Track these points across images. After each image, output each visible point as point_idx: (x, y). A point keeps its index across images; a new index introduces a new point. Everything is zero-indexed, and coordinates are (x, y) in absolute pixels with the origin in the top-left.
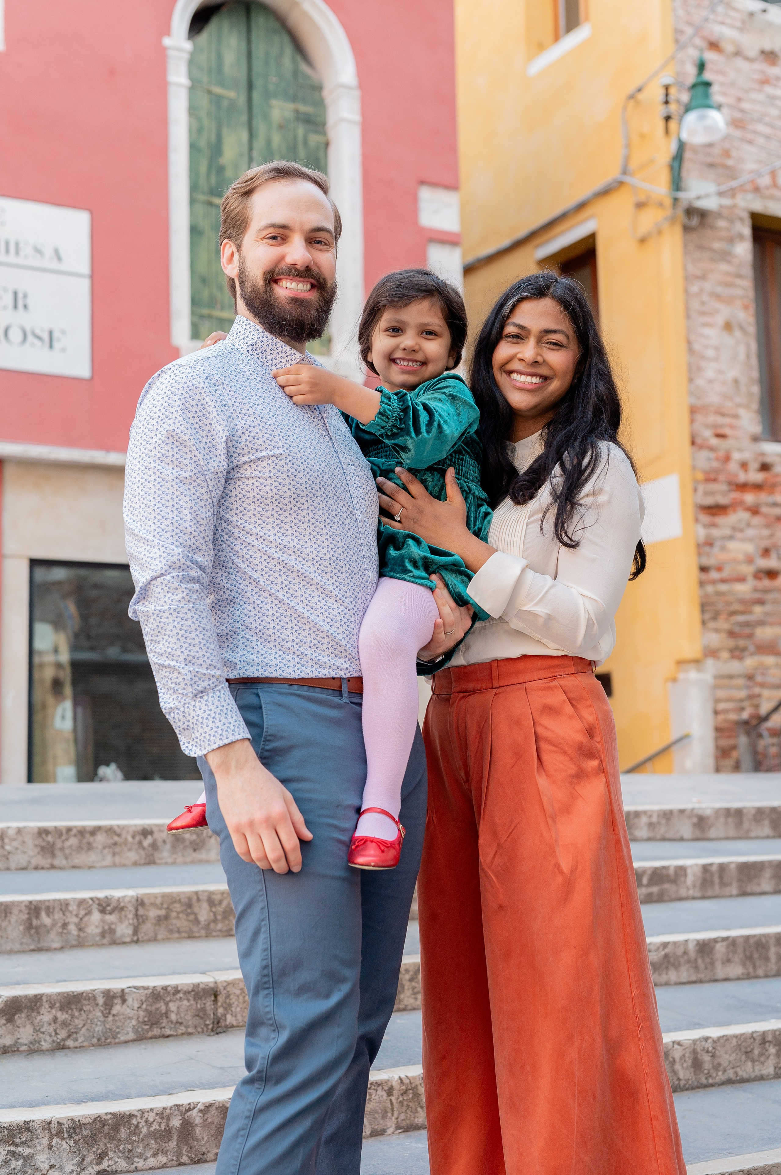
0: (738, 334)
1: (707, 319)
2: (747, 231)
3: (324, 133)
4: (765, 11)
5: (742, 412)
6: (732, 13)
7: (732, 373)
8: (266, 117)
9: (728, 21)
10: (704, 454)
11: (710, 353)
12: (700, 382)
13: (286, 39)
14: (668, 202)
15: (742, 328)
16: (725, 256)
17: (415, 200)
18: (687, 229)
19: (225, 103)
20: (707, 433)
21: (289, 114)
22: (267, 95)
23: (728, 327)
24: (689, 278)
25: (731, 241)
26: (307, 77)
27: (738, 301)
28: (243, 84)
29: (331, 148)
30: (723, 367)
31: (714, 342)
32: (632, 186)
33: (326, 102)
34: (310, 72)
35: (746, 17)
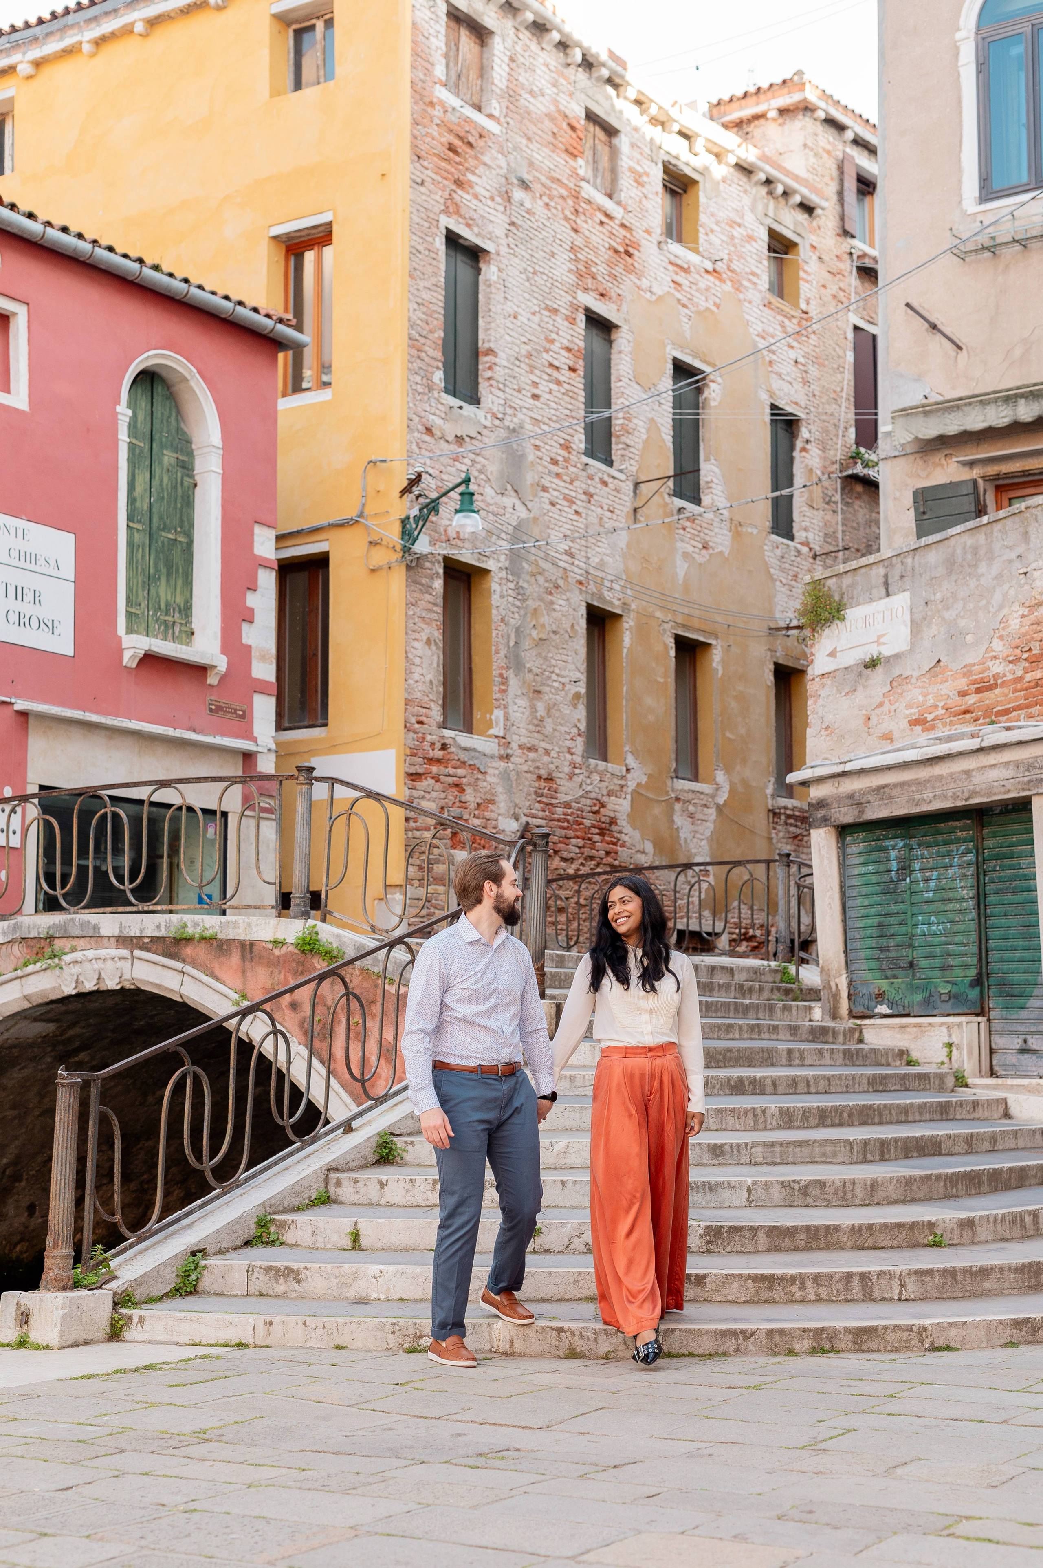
0: (433, 647)
1: (416, 635)
2: (441, 571)
3: (192, 477)
4: (461, 408)
5: (433, 705)
6: (440, 406)
7: (429, 677)
8: (161, 463)
9: (438, 412)
10: (411, 734)
11: (417, 661)
12: (411, 681)
13: (173, 403)
14: (399, 547)
15: (436, 643)
16: (428, 589)
17: (252, 534)
18: (409, 568)
20: (413, 720)
21: (173, 461)
22: (162, 446)
23: (428, 642)
24: (410, 604)
25: (433, 578)
26: (184, 433)
27: (434, 623)
28: (148, 436)
29: (197, 489)
30: (424, 672)
31: (419, 653)
32: (367, 527)
33: (195, 453)
34: (185, 429)
35: (448, 410)
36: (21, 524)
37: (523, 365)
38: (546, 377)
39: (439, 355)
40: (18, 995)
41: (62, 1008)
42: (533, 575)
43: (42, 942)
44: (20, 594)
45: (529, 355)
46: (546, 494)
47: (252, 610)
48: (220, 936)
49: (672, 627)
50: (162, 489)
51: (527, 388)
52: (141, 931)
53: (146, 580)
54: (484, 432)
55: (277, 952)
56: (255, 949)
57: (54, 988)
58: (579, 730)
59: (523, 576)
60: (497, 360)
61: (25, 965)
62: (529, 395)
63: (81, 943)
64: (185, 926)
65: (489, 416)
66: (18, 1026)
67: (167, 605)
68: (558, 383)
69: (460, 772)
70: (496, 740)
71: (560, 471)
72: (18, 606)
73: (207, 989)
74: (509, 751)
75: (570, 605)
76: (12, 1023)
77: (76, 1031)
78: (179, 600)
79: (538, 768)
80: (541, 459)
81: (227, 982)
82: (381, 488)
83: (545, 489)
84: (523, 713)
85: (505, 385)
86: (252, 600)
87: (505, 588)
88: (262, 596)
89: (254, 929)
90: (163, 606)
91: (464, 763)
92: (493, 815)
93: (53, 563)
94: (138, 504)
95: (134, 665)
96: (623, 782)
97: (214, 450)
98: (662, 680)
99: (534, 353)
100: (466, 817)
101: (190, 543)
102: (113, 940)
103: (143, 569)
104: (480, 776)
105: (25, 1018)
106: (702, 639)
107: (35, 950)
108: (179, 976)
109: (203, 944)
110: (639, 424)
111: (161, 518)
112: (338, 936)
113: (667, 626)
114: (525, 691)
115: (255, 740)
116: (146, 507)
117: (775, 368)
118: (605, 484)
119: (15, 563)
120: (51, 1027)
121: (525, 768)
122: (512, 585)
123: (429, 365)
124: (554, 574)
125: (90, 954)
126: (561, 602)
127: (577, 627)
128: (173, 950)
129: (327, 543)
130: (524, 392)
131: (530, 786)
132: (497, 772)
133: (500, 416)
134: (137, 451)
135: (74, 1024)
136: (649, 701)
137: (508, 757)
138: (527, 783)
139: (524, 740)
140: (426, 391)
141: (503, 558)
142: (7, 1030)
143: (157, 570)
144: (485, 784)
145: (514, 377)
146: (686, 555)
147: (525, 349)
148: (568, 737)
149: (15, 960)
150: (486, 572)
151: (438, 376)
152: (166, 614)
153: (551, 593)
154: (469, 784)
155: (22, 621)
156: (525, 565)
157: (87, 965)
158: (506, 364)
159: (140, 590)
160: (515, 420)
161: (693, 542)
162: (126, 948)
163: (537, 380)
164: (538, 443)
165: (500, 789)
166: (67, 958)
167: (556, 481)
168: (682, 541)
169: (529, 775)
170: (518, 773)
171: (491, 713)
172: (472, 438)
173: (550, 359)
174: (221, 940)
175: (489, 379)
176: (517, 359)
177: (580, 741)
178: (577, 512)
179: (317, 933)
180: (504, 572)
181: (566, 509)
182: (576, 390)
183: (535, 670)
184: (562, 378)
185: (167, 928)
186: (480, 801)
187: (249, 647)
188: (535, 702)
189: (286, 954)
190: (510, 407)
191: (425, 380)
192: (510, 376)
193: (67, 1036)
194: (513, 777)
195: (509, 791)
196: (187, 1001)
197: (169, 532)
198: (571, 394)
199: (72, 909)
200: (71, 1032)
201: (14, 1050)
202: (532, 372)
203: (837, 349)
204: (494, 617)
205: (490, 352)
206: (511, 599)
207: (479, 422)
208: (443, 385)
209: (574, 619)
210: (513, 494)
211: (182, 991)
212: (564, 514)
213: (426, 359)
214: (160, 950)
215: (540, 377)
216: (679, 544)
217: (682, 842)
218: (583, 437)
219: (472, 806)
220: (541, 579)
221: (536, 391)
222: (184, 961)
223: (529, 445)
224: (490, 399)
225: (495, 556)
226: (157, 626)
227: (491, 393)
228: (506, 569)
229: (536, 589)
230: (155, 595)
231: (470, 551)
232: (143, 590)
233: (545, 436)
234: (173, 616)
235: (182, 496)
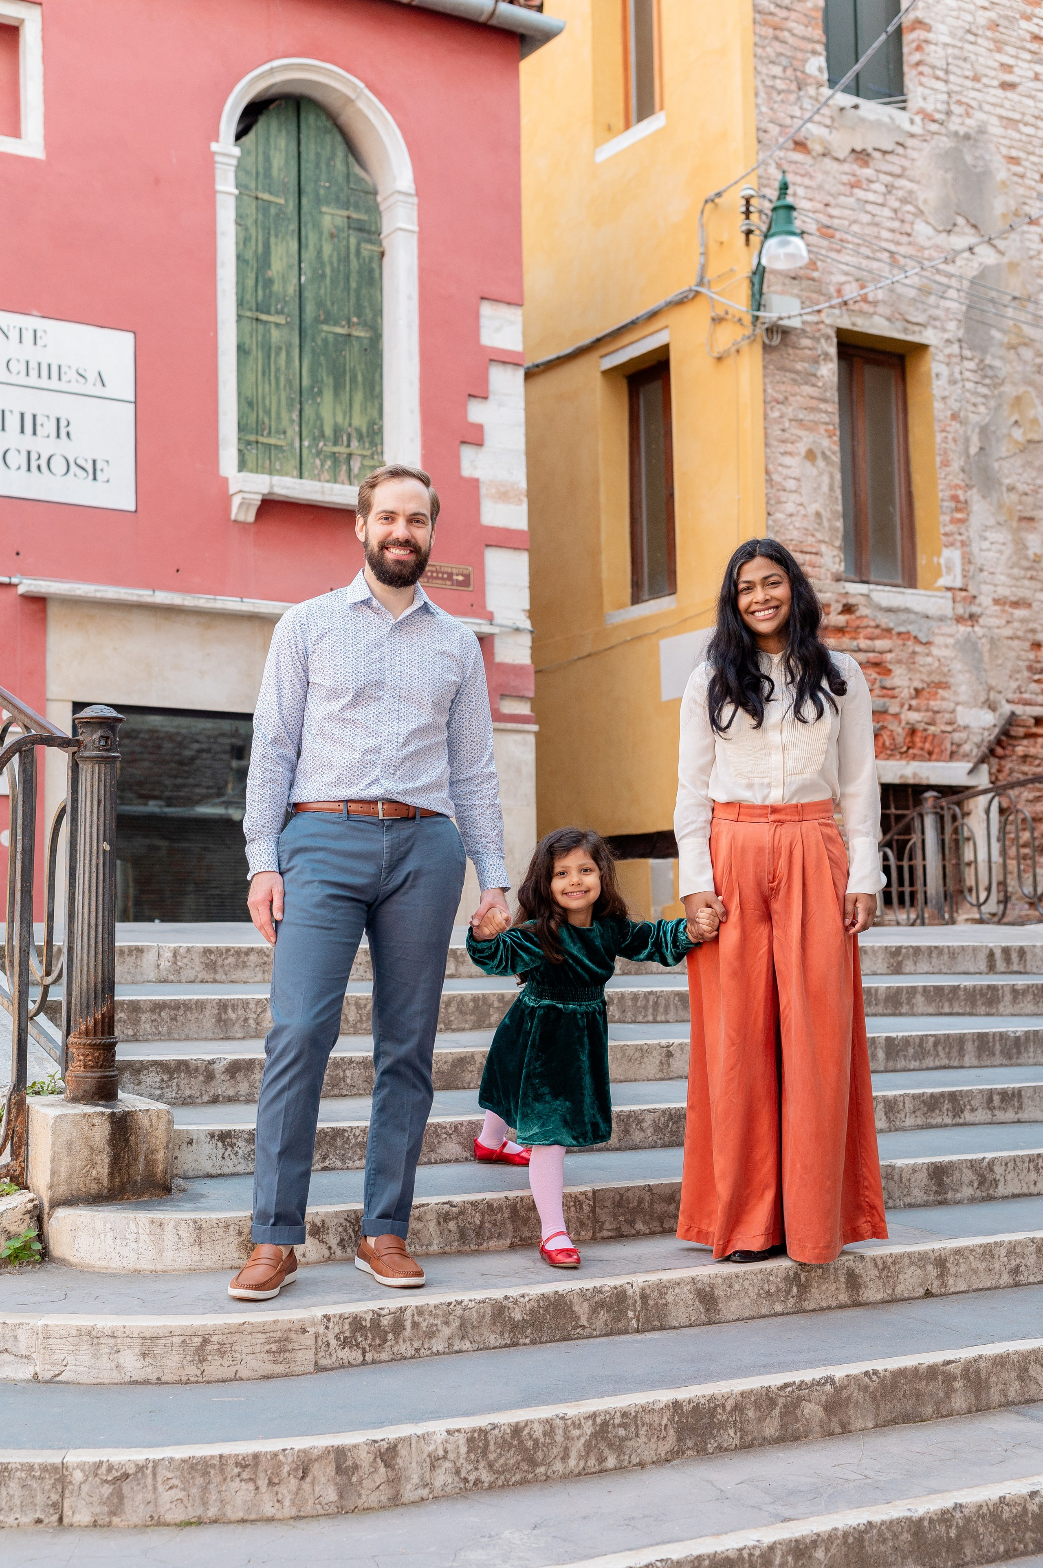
0: (821, 463)
1: (789, 447)
2: (833, 351)
3: (379, 243)
4: (856, 107)
5: (823, 548)
6: (821, 109)
7: (813, 508)
8: (317, 226)
9: (817, 117)
11: (791, 484)
12: (779, 516)
13: (339, 138)
14: (748, 319)
15: (825, 457)
16: (809, 378)
17: (477, 316)
18: (767, 348)
19: (273, 211)
21: (340, 222)
22: (318, 201)
23: (810, 455)
24: (774, 402)
25: (816, 361)
27: (823, 428)
28: (293, 188)
29: (386, 260)
30: (804, 500)
31: (795, 472)
32: (708, 298)
33: (382, 207)
35: (835, 113)
36: (30, 322)
37: (981, 41)
38: (1028, 56)
39: (818, 33)
42: (1012, 347)
44: (29, 424)
45: (994, 26)
46: (1033, 228)
47: (480, 428)
50: (322, 265)
51: (992, 73)
54: (910, 142)
59: (993, 350)
60: (931, 36)
62: (996, 84)
65: (918, 119)
67: (337, 431)
69: (880, 644)
70: (949, 594)
72: (25, 442)
74: (975, 609)
78: (359, 422)
79: (1033, 631)
80: (1022, 176)
82: (725, 237)
84: (1001, 552)
85: (947, 72)
86: (477, 412)
87: (957, 369)
88: (501, 406)
90: (328, 431)
91: (889, 631)
92: (945, 705)
93: (91, 376)
94: (277, 287)
95: (247, 516)
97: (401, 198)
99: (1002, 22)
100: (893, 709)
101: (376, 339)
103: (289, 382)
104: (919, 649)
111: (320, 304)
114: (1001, 519)
115: (490, 618)
116: (292, 289)
119: (20, 380)
121: (1008, 632)
122: (971, 365)
123: (796, 49)
129: (665, 332)
130: (985, 80)
131: (1018, 658)
132: (951, 641)
133: (940, 117)
137: (973, 618)
138: (1013, 654)
139: (1003, 592)
140: (794, 87)
141: (952, 325)
143: (315, 380)
144: (929, 660)
145: (965, 60)
147: (982, 18)
150: (921, 348)
151: (817, 65)
152: (335, 443)
154: (899, 662)
155: (35, 464)
156: (996, 334)
158: (948, 40)
160: (968, 121)
163: (1010, 61)
164: (1014, 153)
165: (957, 666)
169: (1016, 643)
170: (993, 641)
171: (939, 555)
172: (885, 152)
175: (918, 64)
176: (969, 31)
180: (956, 346)
183: (1022, 487)
186: (920, 685)
187: (475, 483)
188: (1023, 534)
190: (959, 103)
191: (789, 72)
192: (959, 58)
194: (984, 646)
195: (977, 667)
197: (336, 323)
202: (999, 50)
204: (936, 413)
205: (919, 24)
206: (969, 385)
207: (899, 128)
208: (825, 76)
210: (969, 230)
213: (791, 40)
215: (1017, 57)
219: (905, 694)
221: (1008, 78)
223: (998, 158)
224: (919, 93)
225: (938, 323)
226: (318, 462)
227: (921, 84)
228: (960, 341)
229: (1020, 368)
230: (313, 416)
231: (889, 319)
232: (290, 411)
233: (1030, 143)
234: (348, 446)
235: (359, 273)
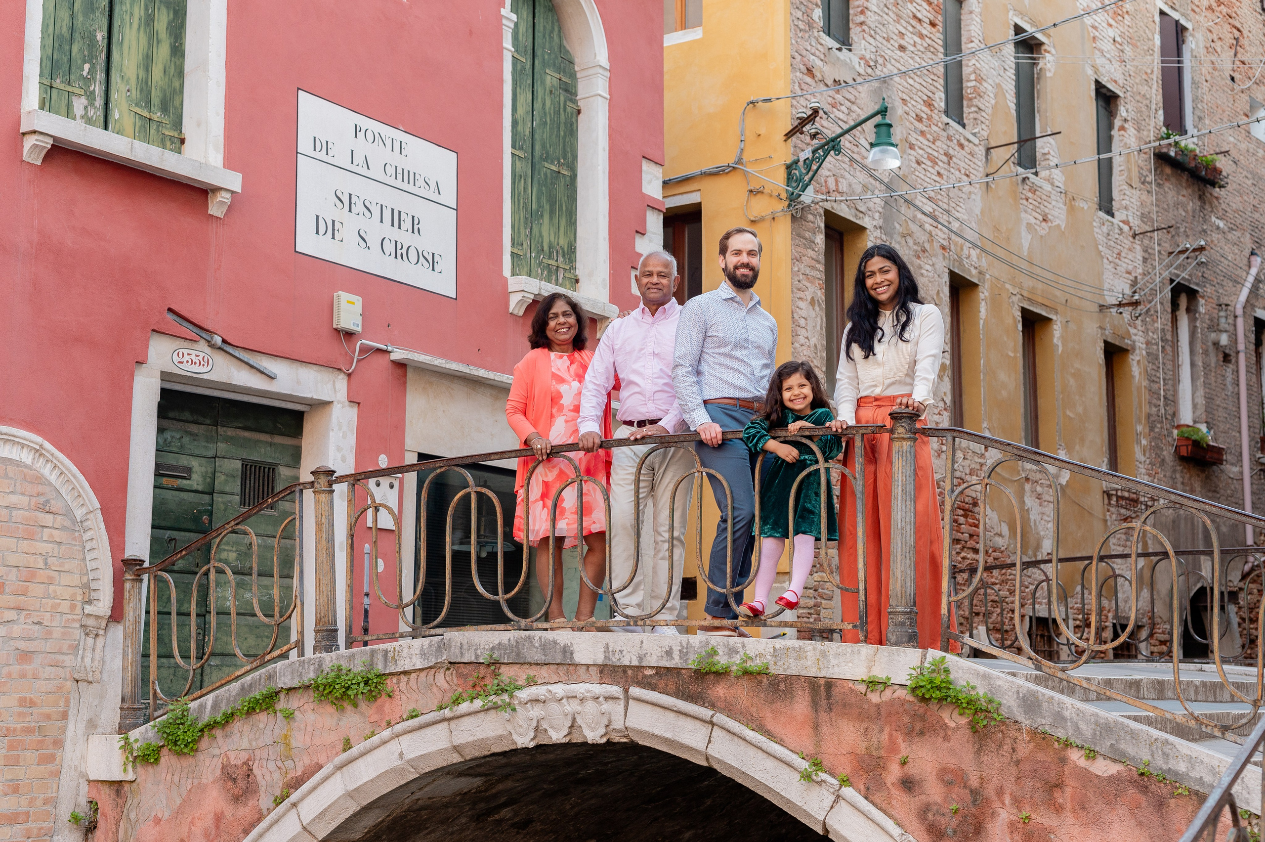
0: (817, 308)
1: (800, 294)
2: (822, 225)
3: (575, 102)
4: (839, 49)
6: (819, 47)
7: (814, 341)
8: (543, 83)
9: (817, 53)
11: (802, 322)
12: (797, 345)
14: (784, 195)
15: (819, 305)
16: (812, 244)
17: (641, 170)
18: (794, 219)
21: (556, 82)
22: (545, 64)
23: (812, 302)
24: (796, 259)
25: (815, 232)
26: (567, 52)
27: (817, 282)
28: (530, 51)
29: (581, 116)
30: (809, 334)
31: (804, 313)
32: (745, 174)
33: (578, 75)
34: (568, 48)
35: (826, 52)
36: (399, 135)
37: (890, 13)
38: (911, 28)
40: (444, 744)
41: (503, 761)
42: (904, 236)
43: (483, 670)
44: (397, 219)
45: (896, 4)
46: (912, 152)
48: (773, 670)
49: (1019, 300)
50: (545, 113)
51: (895, 37)
52: (641, 658)
53: (528, 216)
54: (859, 79)
55: (874, 698)
56: (835, 691)
57: (500, 737)
58: (945, 403)
59: (895, 236)
60: (869, 5)
61: (456, 702)
62: (897, 45)
63: (544, 673)
64: (714, 652)
65: (862, 62)
66: (436, 783)
67: (551, 247)
68: (921, 36)
71: (925, 128)
72: (394, 234)
73: (752, 751)
75: (935, 271)
76: (429, 780)
77: (509, 784)
78: (563, 242)
80: (908, 114)
81: (787, 741)
82: (762, 131)
83: (912, 147)
85: (876, 32)
86: (639, 245)
88: (650, 241)
89: (833, 661)
90: (546, 248)
93: (433, 185)
94: (521, 128)
95: (521, 313)
96: (982, 461)
97: (601, 71)
98: (1012, 355)
99: (900, 2)
101: (574, 177)
102: (594, 671)
103: (525, 203)
105: (448, 773)
106: (1044, 314)
107: (471, 680)
108: (705, 730)
109: (745, 682)
110: (988, 87)
111: (543, 146)
112: (985, 677)
113: (1015, 299)
116: (529, 132)
117: (1098, 44)
118: (962, 146)
119: (391, 181)
120: (477, 782)
123: (809, 1)
124: (922, 237)
125: (559, 689)
126: (928, 267)
127: (941, 295)
128: (693, 688)
129: (698, 193)
130: (892, 42)
133: (872, 64)
134: (519, 67)
135: (506, 777)
136: (1002, 376)
140: (807, 29)
141: (877, 215)
142: (420, 789)
143: (540, 206)
145: (884, 25)
146: (1029, 226)
148: (936, 411)
149: (439, 695)
150: (862, 229)
151: (818, 14)
152: (550, 258)
153: (919, 257)
155: (400, 253)
156: (897, 225)
157: (554, 707)
158: (876, 10)
159: (522, 228)
160: (885, 70)
161: (1034, 214)
162: (616, 683)
163: (903, 31)
164: (905, 97)
166: (523, 695)
167: (920, 138)
168: (1026, 212)
173: (914, 10)
174: (776, 676)
175: (862, 24)
176: (886, 6)
177: (946, 415)
178: (939, 173)
179: (947, 671)
180: (879, 231)
181: (930, 169)
182: (936, 46)
184: (924, 32)
185: (684, 654)
189: (892, 701)
190: (882, 56)
191: (805, 17)
192: (880, 23)
193: (494, 791)
196: (716, 766)
197: (552, 163)
198: (932, 50)
199: (523, 622)
200: (500, 787)
201: (423, 813)
202: (899, 22)
203: (1147, 31)
207: (854, 68)
208: (822, 24)
209: (939, 285)
211: (710, 751)
212: (929, 175)
214: (672, 687)
215: (906, 28)
216: (1023, 215)
217: (1032, 524)
218: (943, 96)
220: (910, 241)
221: (903, 42)
222: (713, 706)
223: (897, 99)
224: (863, 46)
225: (870, 213)
226: (540, 271)
227: (864, 38)
228: (880, 227)
229: (907, 252)
230: (537, 234)
231: (848, 206)
232: (526, 228)
233: (911, 91)
234: (557, 261)
235: (565, 124)
